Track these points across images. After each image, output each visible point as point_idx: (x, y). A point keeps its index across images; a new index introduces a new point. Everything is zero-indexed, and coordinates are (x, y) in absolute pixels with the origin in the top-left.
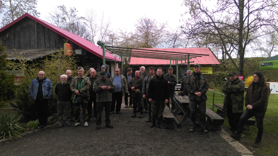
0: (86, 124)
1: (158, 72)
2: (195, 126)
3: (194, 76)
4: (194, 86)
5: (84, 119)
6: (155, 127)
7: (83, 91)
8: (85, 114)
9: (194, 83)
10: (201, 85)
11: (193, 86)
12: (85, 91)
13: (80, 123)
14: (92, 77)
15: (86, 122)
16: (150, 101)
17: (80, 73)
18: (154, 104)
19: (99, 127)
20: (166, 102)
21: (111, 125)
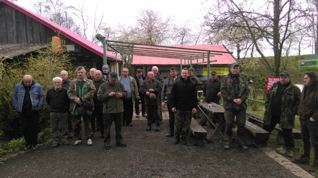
0: (90, 142)
1: (183, 73)
2: (231, 141)
3: (231, 79)
4: (232, 91)
5: (86, 135)
6: (179, 144)
7: (85, 99)
8: (89, 129)
9: (231, 88)
10: (241, 90)
11: (231, 91)
12: (88, 99)
13: (81, 141)
14: (96, 80)
15: (90, 140)
16: (173, 111)
17: (81, 75)
18: (179, 115)
19: (108, 146)
20: (194, 112)
21: (124, 143)
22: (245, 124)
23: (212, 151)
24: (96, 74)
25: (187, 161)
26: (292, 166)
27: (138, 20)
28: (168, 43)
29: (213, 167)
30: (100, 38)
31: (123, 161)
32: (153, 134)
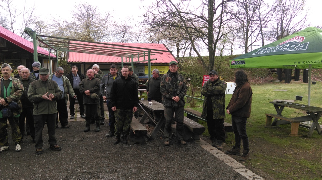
0: (18, 147)
1: (124, 71)
2: (170, 137)
3: (169, 77)
4: (171, 89)
5: (14, 140)
6: (120, 143)
7: (11, 100)
8: (16, 133)
9: (170, 86)
10: (179, 87)
11: (169, 89)
12: (15, 100)
13: (8, 147)
15: (18, 145)
16: (114, 110)
17: (6, 73)
18: (119, 114)
19: (40, 151)
20: (135, 110)
21: (58, 147)
22: (183, 120)
23: (152, 148)
24: (22, 72)
25: (127, 160)
26: (226, 157)
27: (75, 15)
28: (108, 40)
29: (153, 163)
30: (29, 32)
31: (57, 165)
32: (92, 135)
